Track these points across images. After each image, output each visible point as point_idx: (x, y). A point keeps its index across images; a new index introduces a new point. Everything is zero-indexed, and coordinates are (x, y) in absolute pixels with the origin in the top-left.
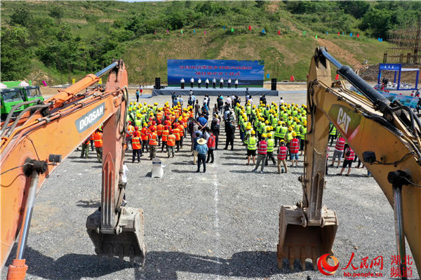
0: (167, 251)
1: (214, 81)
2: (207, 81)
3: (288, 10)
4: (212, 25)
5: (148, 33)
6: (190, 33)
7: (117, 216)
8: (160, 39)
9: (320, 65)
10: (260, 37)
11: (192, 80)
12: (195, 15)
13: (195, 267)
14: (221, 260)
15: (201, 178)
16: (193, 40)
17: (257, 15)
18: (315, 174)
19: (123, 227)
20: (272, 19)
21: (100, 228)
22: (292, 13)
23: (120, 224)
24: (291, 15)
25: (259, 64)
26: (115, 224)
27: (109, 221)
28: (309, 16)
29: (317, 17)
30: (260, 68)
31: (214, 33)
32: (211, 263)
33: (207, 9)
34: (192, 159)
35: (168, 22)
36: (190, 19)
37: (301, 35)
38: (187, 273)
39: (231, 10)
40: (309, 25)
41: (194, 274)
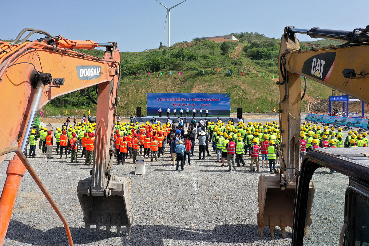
0: (151, 225)
1: (188, 111)
2: (182, 111)
3: (248, 57)
4: (185, 68)
5: (131, 74)
6: (167, 74)
7: (107, 180)
8: (140, 79)
9: (290, 41)
10: (226, 77)
11: (169, 110)
12: (171, 61)
13: (179, 236)
14: (204, 231)
15: (180, 175)
16: (169, 80)
17: (223, 60)
18: (291, 137)
19: (112, 189)
20: (235, 63)
21: (91, 190)
22: (252, 59)
23: (109, 186)
24: (251, 61)
25: (226, 96)
26: (105, 187)
27: (100, 182)
28: (266, 61)
29: (273, 62)
30: (227, 100)
31: (186, 74)
32: (195, 233)
33: (180, 56)
34: (171, 162)
35: (148, 66)
36: (166, 63)
37: (260, 76)
38: (172, 240)
39: (201, 56)
40: (267, 68)
41: (179, 241)
